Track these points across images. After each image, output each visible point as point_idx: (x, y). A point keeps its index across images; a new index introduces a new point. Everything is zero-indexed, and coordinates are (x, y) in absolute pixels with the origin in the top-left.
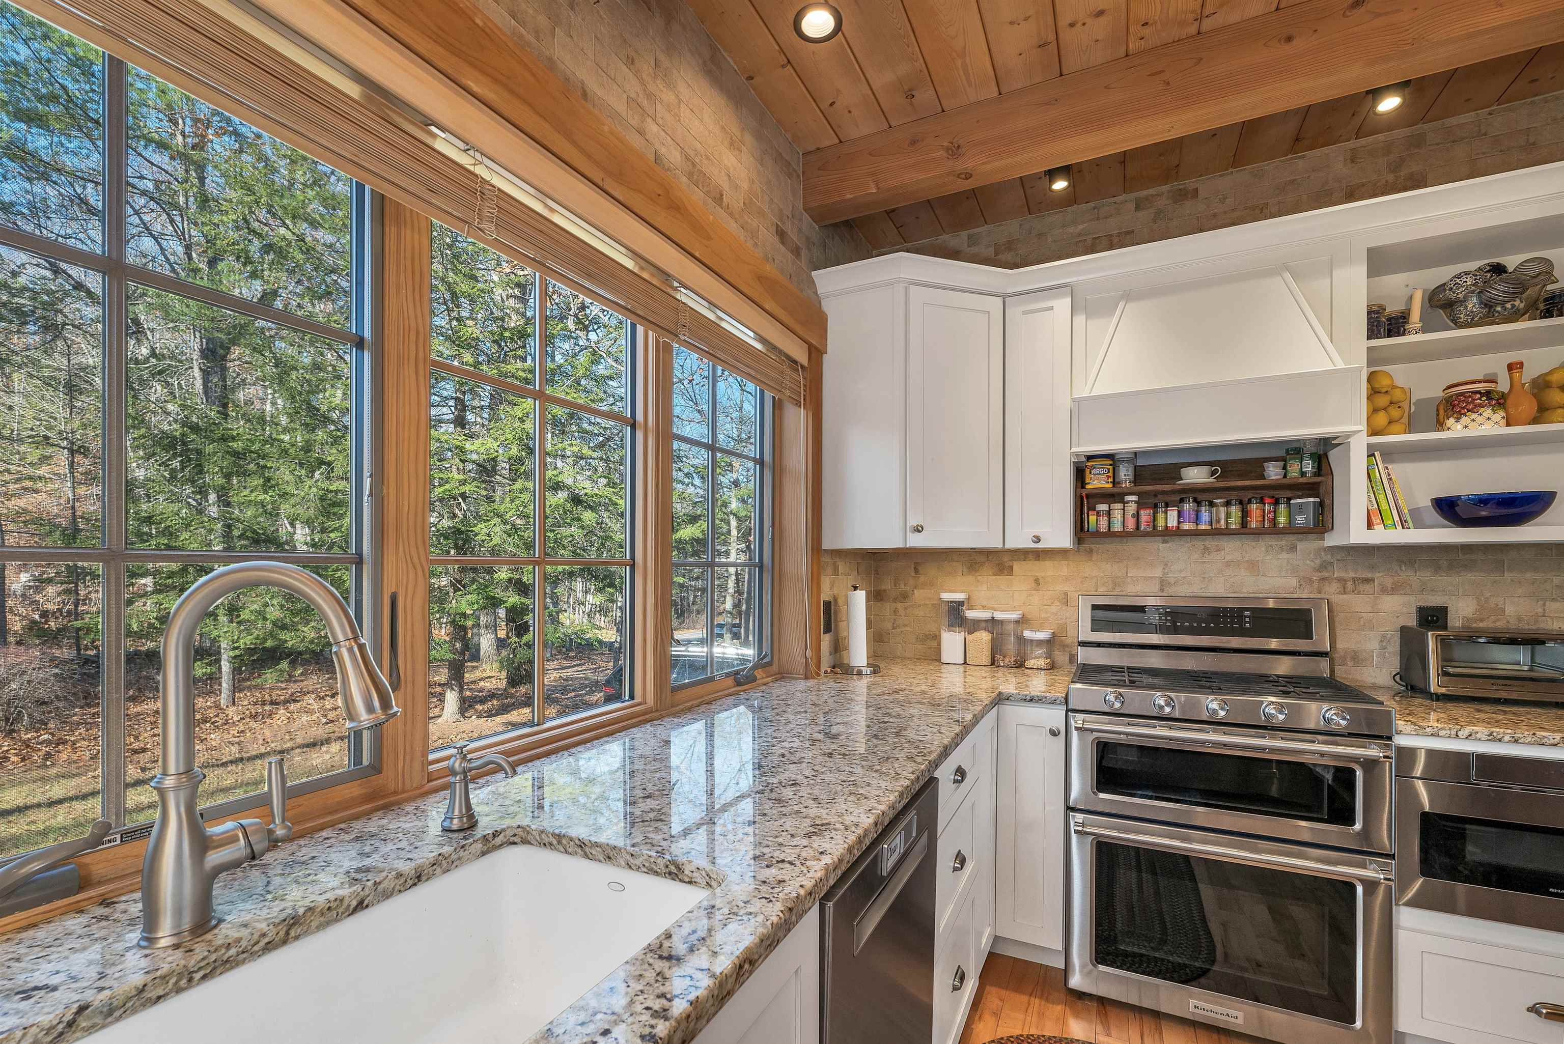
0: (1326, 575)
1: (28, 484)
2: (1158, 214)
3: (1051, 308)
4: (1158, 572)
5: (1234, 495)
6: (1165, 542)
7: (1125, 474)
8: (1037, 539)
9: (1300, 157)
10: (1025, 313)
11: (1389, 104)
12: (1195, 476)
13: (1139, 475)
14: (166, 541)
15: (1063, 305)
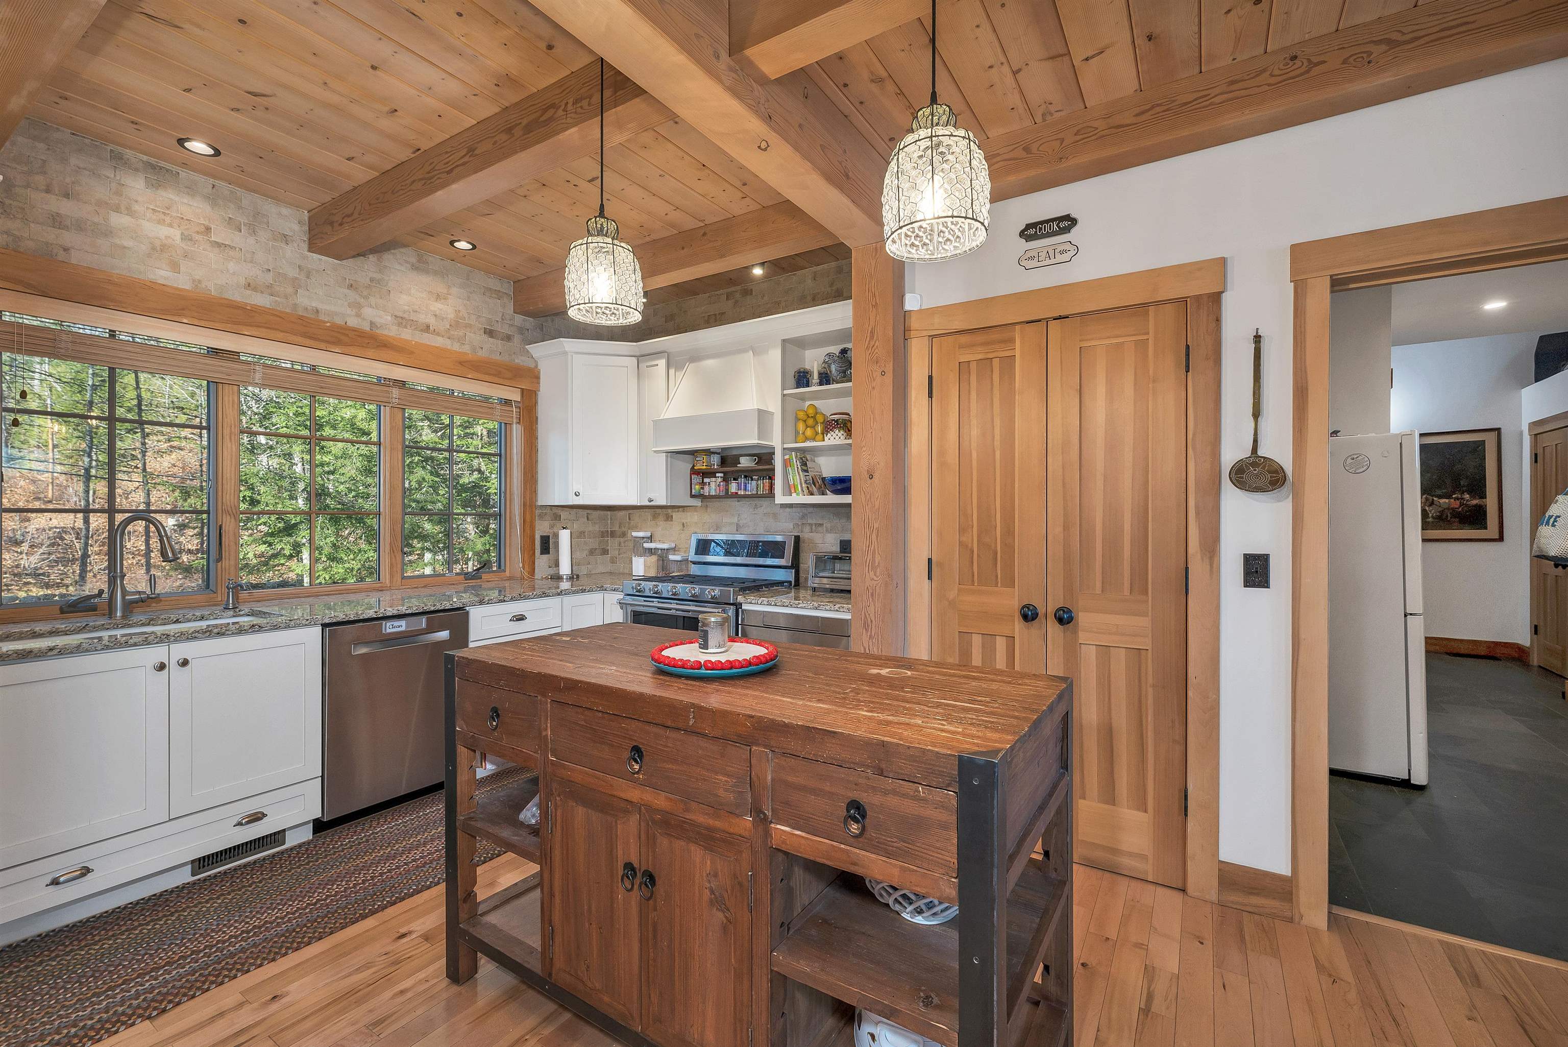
0: (805, 522)
1: (175, 444)
2: (736, 302)
3: (657, 365)
4: (735, 520)
5: (765, 473)
6: (738, 501)
7: (715, 460)
8: (650, 500)
9: (794, 275)
10: (647, 367)
11: (758, 271)
12: (745, 462)
13: (724, 461)
14: (250, 494)
15: (662, 363)
